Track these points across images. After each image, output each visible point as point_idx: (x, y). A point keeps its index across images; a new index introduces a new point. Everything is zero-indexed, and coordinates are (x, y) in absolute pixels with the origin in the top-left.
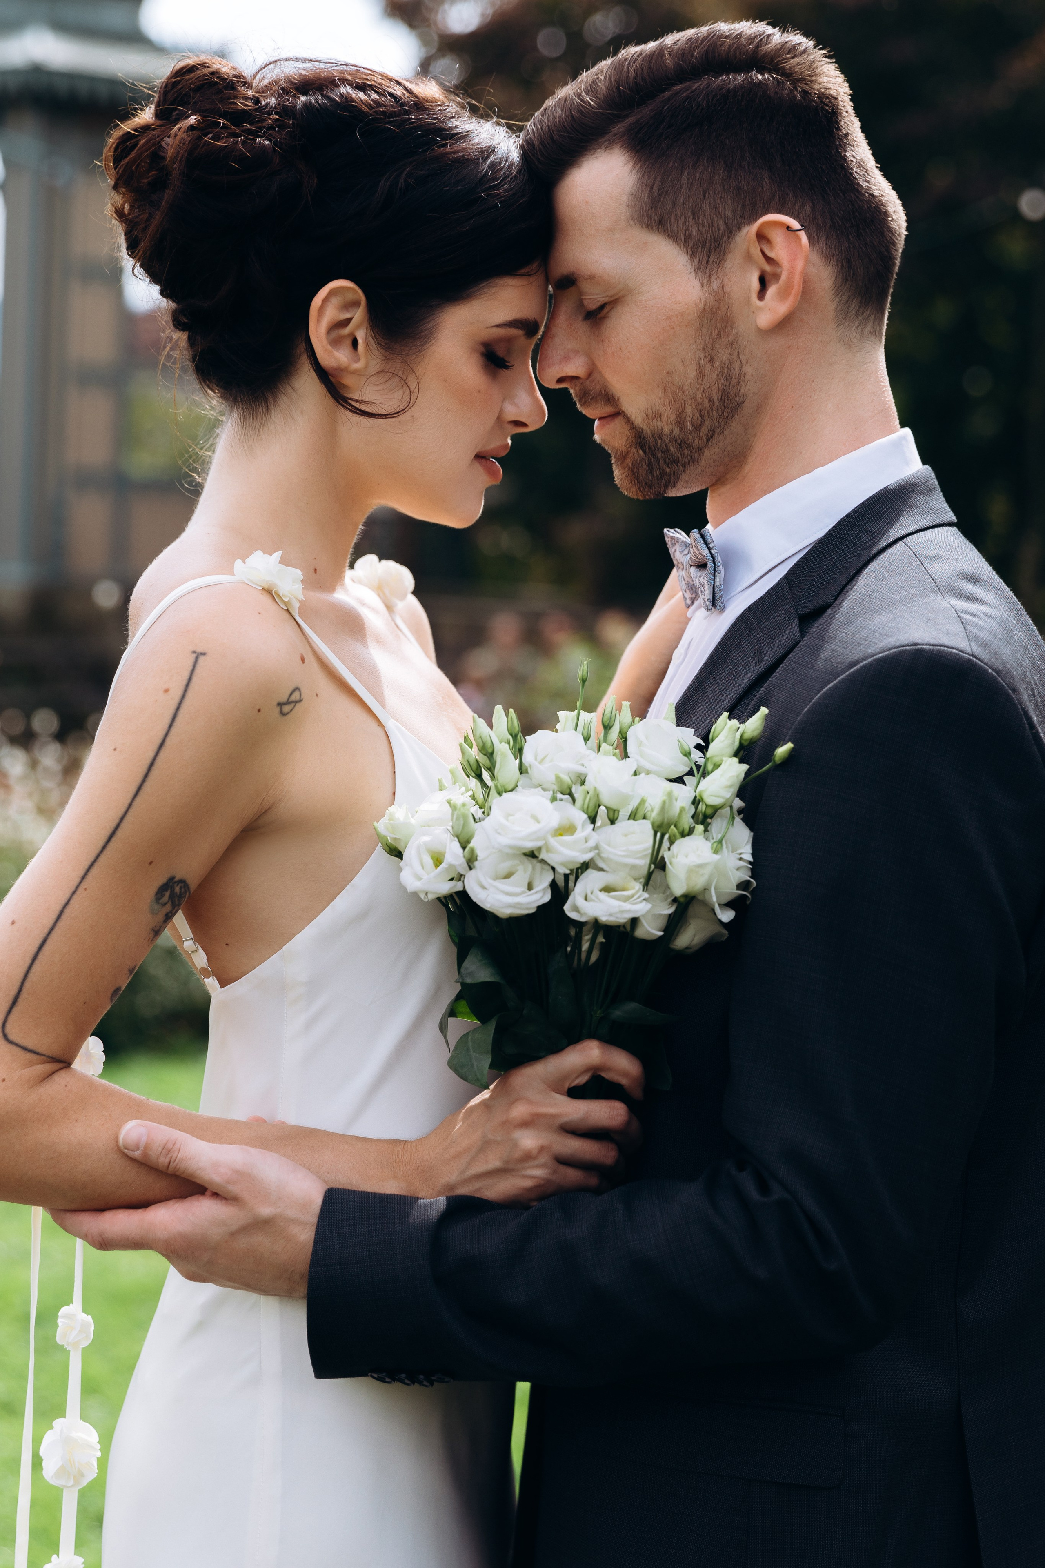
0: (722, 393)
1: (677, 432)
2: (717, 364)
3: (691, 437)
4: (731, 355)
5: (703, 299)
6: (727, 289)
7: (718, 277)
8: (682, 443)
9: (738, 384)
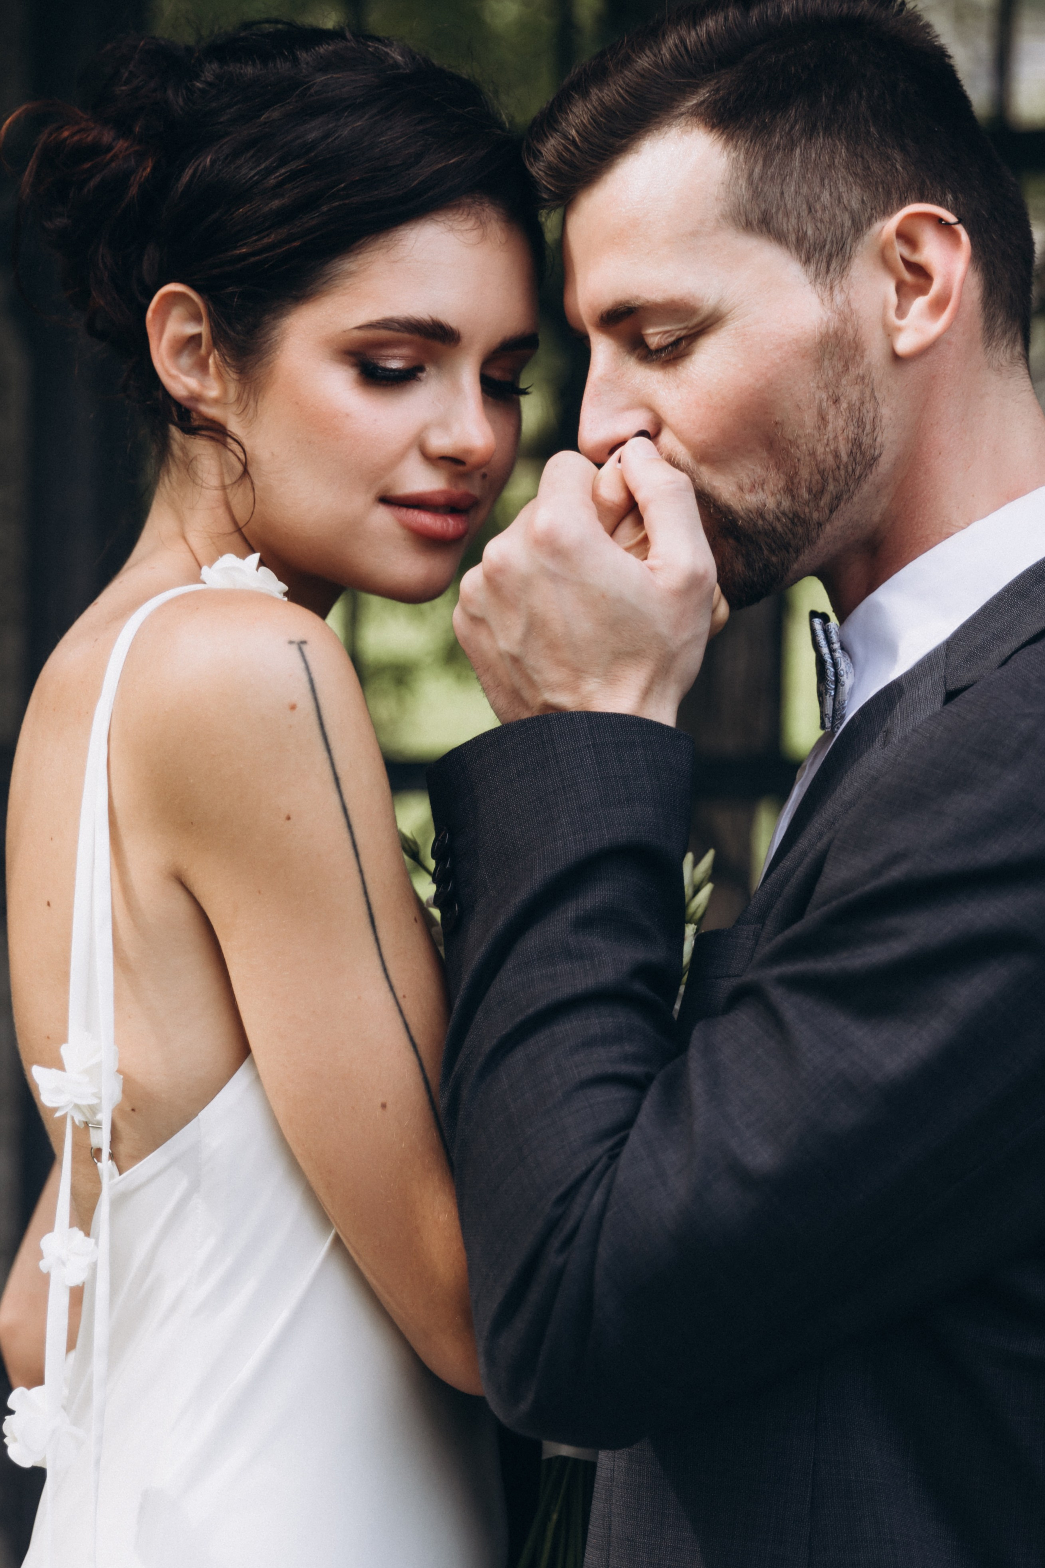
0: (853, 445)
1: (786, 504)
2: (844, 405)
3: (807, 510)
4: (862, 393)
5: (825, 319)
6: (855, 305)
7: (842, 290)
8: (796, 519)
9: (873, 432)
